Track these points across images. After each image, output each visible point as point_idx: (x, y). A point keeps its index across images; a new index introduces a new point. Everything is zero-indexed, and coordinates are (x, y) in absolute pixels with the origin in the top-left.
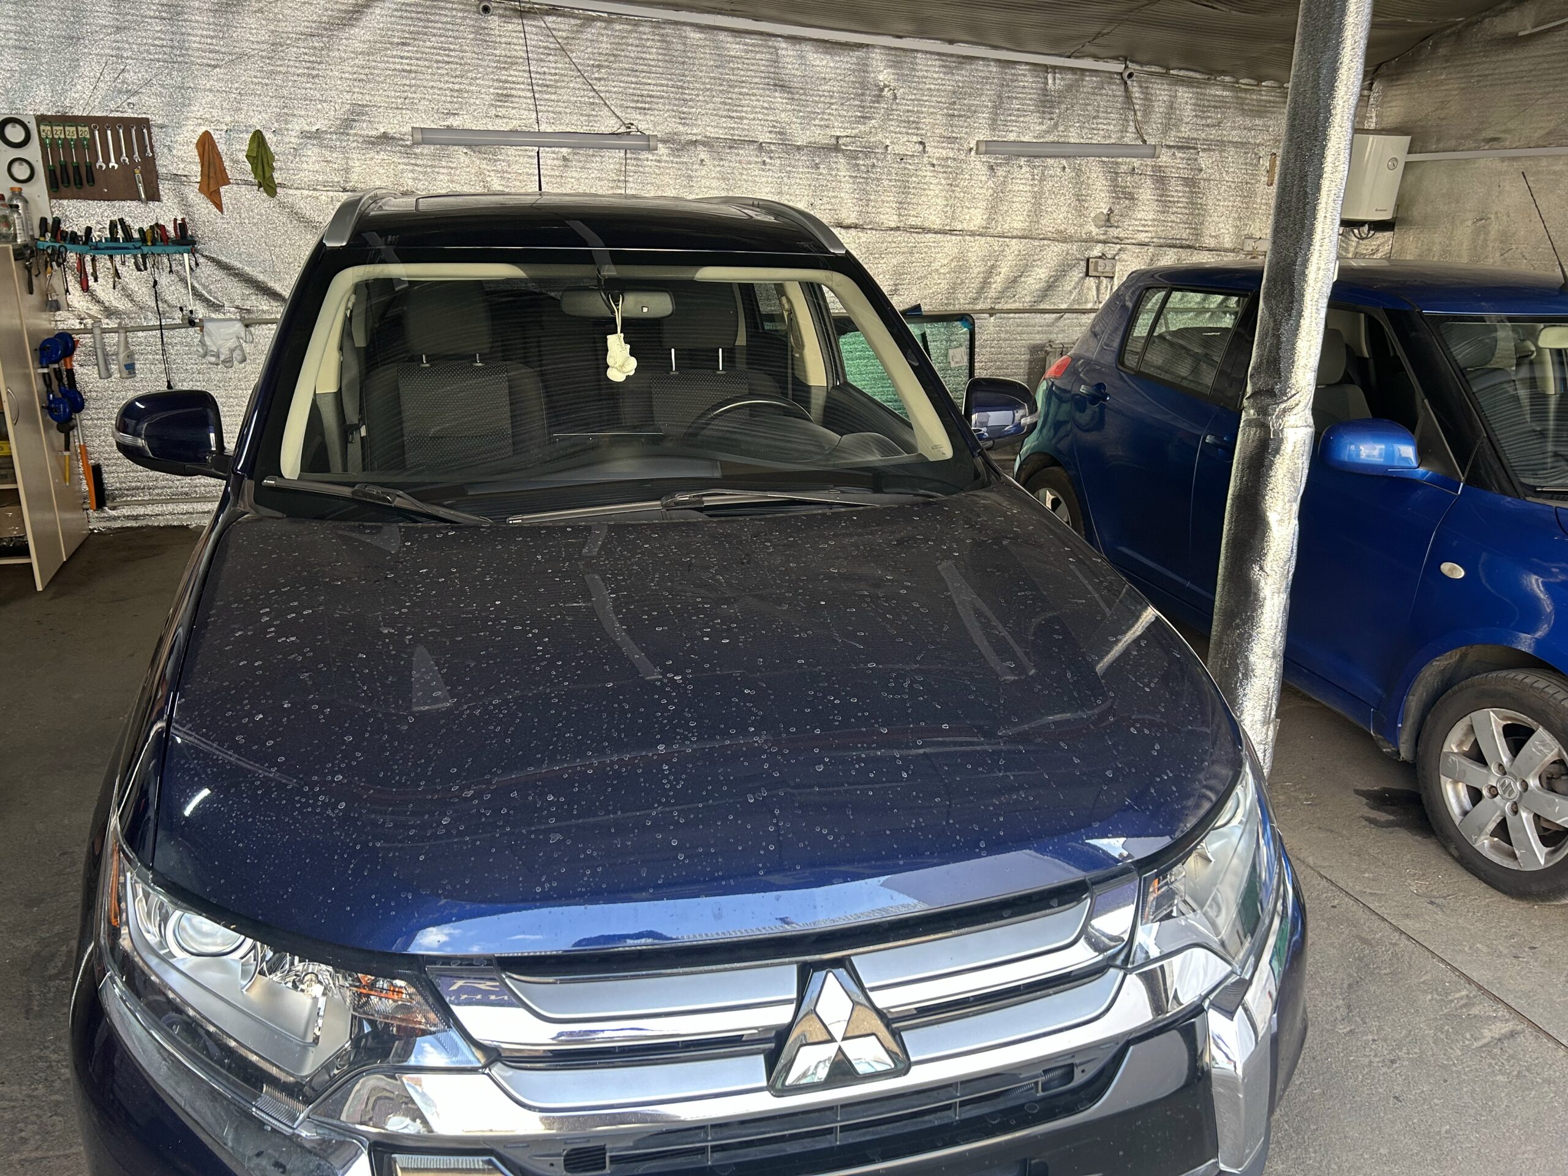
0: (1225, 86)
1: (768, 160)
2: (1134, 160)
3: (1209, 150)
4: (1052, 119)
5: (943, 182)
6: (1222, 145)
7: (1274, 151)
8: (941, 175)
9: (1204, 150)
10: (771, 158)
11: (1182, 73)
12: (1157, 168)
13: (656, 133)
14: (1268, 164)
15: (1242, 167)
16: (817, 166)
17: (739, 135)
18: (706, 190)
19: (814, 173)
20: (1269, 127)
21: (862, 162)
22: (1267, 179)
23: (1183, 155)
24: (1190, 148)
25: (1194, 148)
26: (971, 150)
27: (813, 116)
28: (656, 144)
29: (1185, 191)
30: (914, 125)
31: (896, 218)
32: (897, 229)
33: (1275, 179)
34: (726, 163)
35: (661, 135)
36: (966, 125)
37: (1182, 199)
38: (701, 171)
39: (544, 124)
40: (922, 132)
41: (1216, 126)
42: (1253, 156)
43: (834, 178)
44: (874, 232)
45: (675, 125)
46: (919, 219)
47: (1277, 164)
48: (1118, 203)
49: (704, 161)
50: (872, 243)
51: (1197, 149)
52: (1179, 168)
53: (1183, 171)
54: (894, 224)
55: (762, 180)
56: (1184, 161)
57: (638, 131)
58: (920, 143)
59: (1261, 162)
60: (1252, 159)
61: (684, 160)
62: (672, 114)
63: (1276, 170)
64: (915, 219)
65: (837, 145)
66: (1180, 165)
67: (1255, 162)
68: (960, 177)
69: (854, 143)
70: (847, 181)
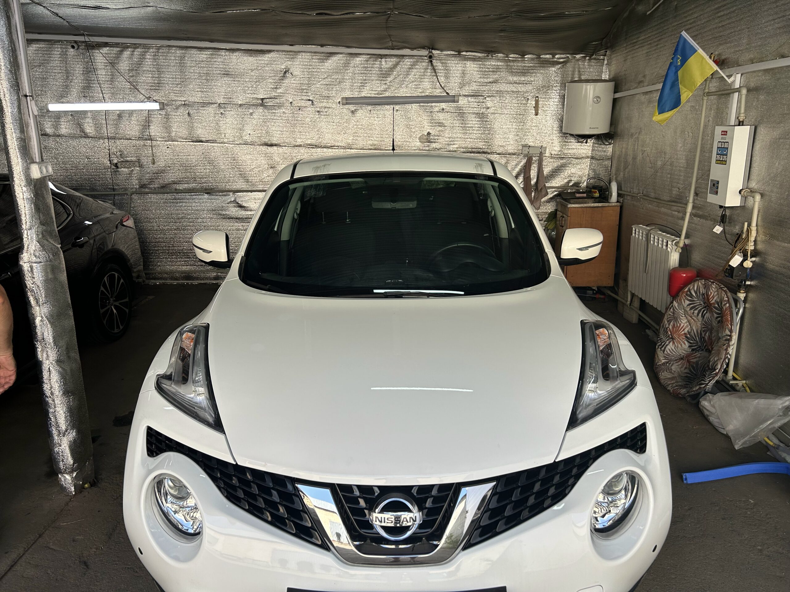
0: (499, 60)
1: (223, 112)
2: (442, 104)
3: (492, 96)
4: (386, 84)
5: (325, 120)
6: (500, 93)
7: (537, 95)
8: (322, 117)
9: (488, 96)
10: (225, 111)
11: (468, 53)
12: (459, 108)
13: (163, 101)
14: (534, 103)
15: (516, 105)
16: (251, 114)
17: (206, 100)
18: (191, 128)
19: (250, 118)
20: (532, 81)
21: (276, 111)
22: (534, 112)
23: (474, 100)
24: (479, 96)
25: (482, 96)
26: (339, 102)
27: (247, 88)
28: (164, 106)
29: (478, 121)
30: (305, 91)
31: (299, 140)
32: (300, 146)
33: (539, 112)
34: (201, 115)
35: (166, 102)
36: (335, 89)
37: (477, 126)
38: (188, 119)
39: (107, 99)
40: (309, 94)
41: (495, 82)
42: (523, 99)
43: (261, 120)
44: (287, 148)
45: (172, 96)
46: (313, 141)
47: (540, 103)
48: (434, 129)
49: (189, 114)
50: (286, 153)
51: (483, 96)
52: (472, 108)
53: (475, 109)
54: (298, 143)
55: (221, 123)
56: (476, 104)
57: (154, 100)
58: (309, 100)
59: (529, 102)
60: (522, 100)
61: (178, 114)
62: (170, 91)
63: (540, 106)
64: (310, 140)
65: (262, 103)
66: (473, 106)
67: (524, 102)
68: (334, 118)
69: (271, 101)
70: (269, 122)
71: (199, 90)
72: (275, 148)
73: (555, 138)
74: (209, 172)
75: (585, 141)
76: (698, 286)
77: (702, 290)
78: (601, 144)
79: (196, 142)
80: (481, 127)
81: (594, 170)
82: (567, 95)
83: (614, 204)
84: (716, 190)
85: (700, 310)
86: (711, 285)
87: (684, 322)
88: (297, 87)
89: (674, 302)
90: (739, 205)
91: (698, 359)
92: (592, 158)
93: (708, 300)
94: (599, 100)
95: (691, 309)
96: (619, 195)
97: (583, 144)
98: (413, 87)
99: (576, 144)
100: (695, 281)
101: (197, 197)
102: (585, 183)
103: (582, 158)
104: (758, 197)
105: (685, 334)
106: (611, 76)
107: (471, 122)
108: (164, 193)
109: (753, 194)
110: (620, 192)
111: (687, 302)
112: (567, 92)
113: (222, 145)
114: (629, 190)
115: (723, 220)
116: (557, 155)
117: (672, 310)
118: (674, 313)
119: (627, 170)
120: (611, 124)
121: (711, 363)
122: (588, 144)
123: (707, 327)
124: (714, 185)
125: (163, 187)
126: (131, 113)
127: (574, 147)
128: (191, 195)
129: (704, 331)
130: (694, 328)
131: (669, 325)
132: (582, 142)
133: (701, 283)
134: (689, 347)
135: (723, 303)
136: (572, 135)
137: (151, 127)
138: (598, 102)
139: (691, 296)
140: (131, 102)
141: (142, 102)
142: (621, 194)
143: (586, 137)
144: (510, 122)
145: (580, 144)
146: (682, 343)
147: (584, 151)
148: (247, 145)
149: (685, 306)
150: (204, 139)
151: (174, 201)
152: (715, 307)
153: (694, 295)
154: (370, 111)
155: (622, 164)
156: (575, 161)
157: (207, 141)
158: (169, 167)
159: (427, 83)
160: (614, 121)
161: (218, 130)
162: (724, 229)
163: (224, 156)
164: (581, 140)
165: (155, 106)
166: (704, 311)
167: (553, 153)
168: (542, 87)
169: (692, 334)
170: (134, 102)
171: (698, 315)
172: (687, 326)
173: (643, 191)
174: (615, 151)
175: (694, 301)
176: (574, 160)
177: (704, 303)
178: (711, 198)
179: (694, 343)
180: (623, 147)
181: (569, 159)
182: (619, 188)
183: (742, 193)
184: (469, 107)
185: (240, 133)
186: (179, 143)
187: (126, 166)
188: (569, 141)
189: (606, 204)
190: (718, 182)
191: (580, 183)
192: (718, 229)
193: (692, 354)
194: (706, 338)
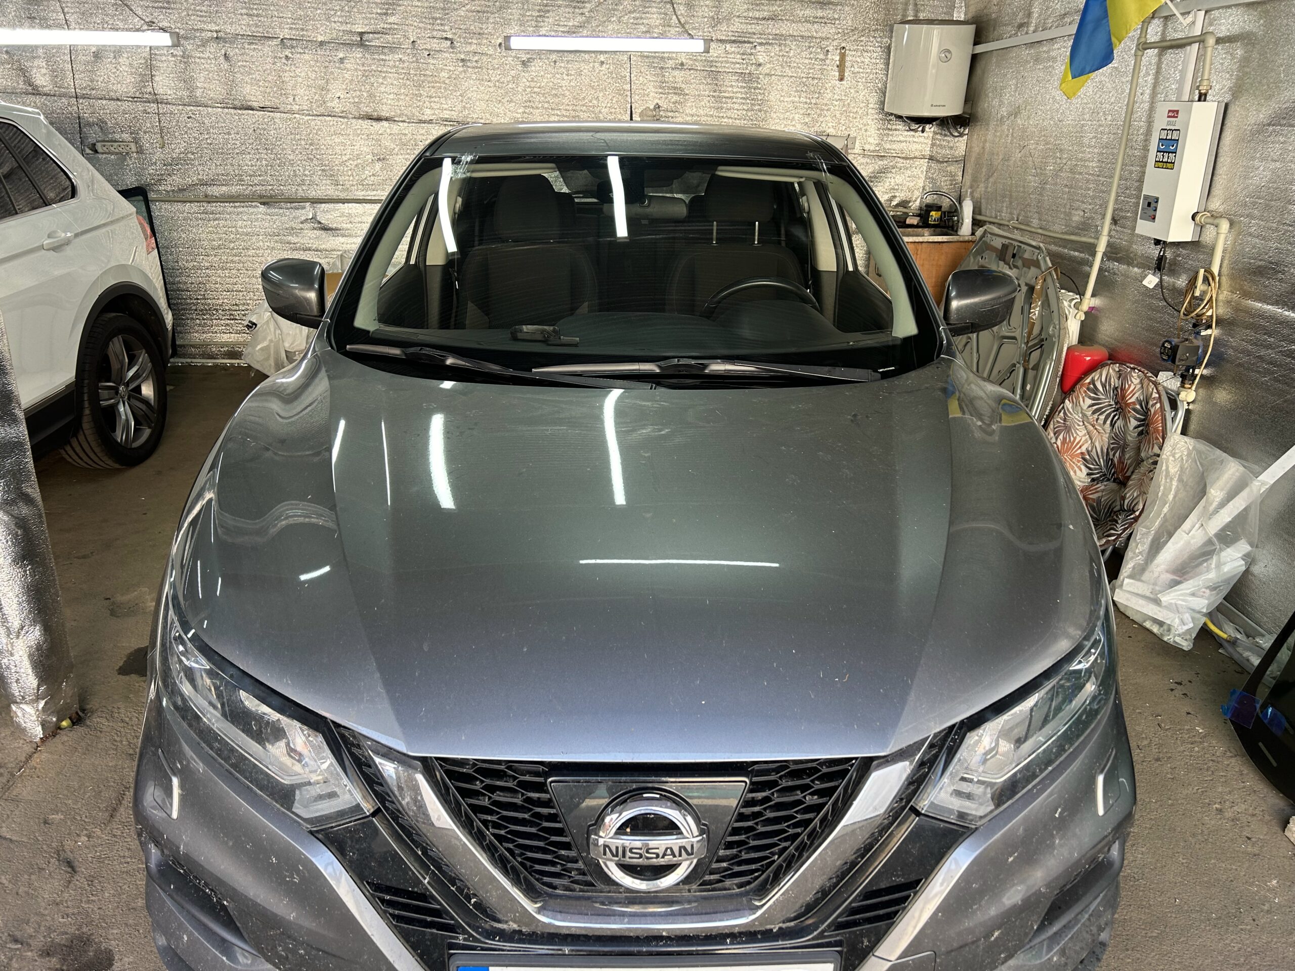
1: (290, 55)
3: (767, 43)
4: (582, 14)
5: (474, 76)
6: (780, 39)
7: (843, 45)
8: (470, 70)
9: (761, 44)
10: (292, 53)
12: (710, 63)
13: (177, 30)
14: (838, 58)
15: (807, 61)
16: (342, 60)
17: (259, 32)
18: (231, 84)
19: (339, 68)
20: (835, 19)
21: (387, 58)
22: (837, 74)
23: (736, 50)
24: (745, 42)
25: (749, 42)
26: (500, 45)
27: (332, 13)
28: (178, 41)
29: (741, 87)
30: (439, 21)
31: (428, 112)
32: (430, 122)
33: (846, 74)
34: (248, 58)
35: (182, 32)
36: (491, 20)
37: (739, 95)
38: (226, 66)
39: (73, 25)
40: (446, 28)
41: (773, 19)
42: (819, 50)
43: (360, 73)
44: (406, 124)
45: (195, 22)
46: (453, 113)
47: (848, 58)
48: (666, 98)
49: (226, 56)
50: (405, 135)
51: (752, 43)
52: (733, 63)
53: (738, 66)
54: (426, 118)
55: (286, 74)
56: (739, 56)
57: (161, 29)
58: (446, 39)
59: (829, 56)
60: (817, 53)
61: (207, 55)
62: (190, 13)
63: (847, 64)
64: (448, 112)
65: (362, 41)
66: (734, 60)
67: (821, 56)
68: (491, 72)
69: (378, 39)
70: (373, 75)
71: (244, 11)
72: (385, 124)
73: (870, 122)
74: (267, 165)
75: (920, 129)
76: (1108, 373)
77: (1115, 382)
78: (945, 135)
79: (240, 109)
80: (748, 98)
81: (933, 180)
82: (896, 47)
83: (966, 238)
84: (1153, 213)
85: (1109, 415)
86: (1130, 372)
87: (1080, 434)
88: (423, 13)
89: (1067, 401)
90: (1189, 240)
91: (1099, 494)
92: (931, 158)
93: (1123, 397)
94: (949, 56)
95: (1094, 413)
96: (976, 223)
97: (917, 134)
98: (632, 21)
99: (906, 133)
100: (1103, 366)
101: (245, 209)
102: (919, 200)
103: (915, 158)
104: (1225, 225)
105: (1082, 453)
106: (970, 16)
107: (730, 89)
108: (185, 202)
109: (1217, 221)
110: (979, 217)
111: (1089, 402)
112: (896, 41)
113: (289, 116)
114: (993, 215)
115: (1159, 265)
116: (873, 151)
117: (1062, 414)
118: (1065, 420)
119: (991, 180)
120: (967, 100)
121: (1126, 502)
122: (925, 134)
123: (1118, 443)
124: (1149, 204)
125: (181, 190)
126: (118, 51)
127: (902, 139)
128: (235, 207)
129: (1112, 449)
130: (1097, 444)
131: (1056, 439)
132: (915, 131)
133: (1114, 370)
134: (1088, 474)
135: (1151, 403)
136: (899, 117)
137: (156, 79)
138: (947, 60)
139: (1095, 390)
140: (117, 30)
141: (138, 30)
142: (980, 221)
143: (922, 121)
144: (797, 91)
145: (912, 133)
146: (1076, 468)
147: (919, 147)
148: (336, 119)
149: (1085, 407)
150: (255, 104)
151: (203, 216)
152: (1135, 410)
153: (1100, 388)
154: (555, 62)
155: (984, 170)
156: (901, 163)
157: (263, 108)
158: (193, 154)
159: (655, 16)
160: (972, 95)
161: (280, 86)
162: (1161, 280)
163: (292, 136)
164: (914, 126)
165: (164, 39)
166: (1114, 416)
167: (867, 147)
168: (853, 30)
169: (1094, 454)
170: (123, 30)
171: (1105, 422)
172: (1086, 441)
173: (1018, 215)
174: (971, 147)
175: (1099, 399)
176: (902, 161)
177: (1116, 403)
178: (1144, 228)
179: (1096, 469)
180: (985, 141)
181: (892, 159)
182: (977, 210)
183: (1198, 218)
184: (727, 62)
185: (321, 95)
186: (210, 109)
187: (112, 149)
188: (894, 127)
189: (954, 238)
190: (1157, 200)
191: (909, 202)
192: (1151, 281)
193: (1092, 486)
194: (1116, 460)
